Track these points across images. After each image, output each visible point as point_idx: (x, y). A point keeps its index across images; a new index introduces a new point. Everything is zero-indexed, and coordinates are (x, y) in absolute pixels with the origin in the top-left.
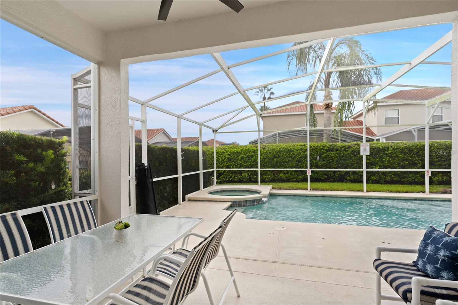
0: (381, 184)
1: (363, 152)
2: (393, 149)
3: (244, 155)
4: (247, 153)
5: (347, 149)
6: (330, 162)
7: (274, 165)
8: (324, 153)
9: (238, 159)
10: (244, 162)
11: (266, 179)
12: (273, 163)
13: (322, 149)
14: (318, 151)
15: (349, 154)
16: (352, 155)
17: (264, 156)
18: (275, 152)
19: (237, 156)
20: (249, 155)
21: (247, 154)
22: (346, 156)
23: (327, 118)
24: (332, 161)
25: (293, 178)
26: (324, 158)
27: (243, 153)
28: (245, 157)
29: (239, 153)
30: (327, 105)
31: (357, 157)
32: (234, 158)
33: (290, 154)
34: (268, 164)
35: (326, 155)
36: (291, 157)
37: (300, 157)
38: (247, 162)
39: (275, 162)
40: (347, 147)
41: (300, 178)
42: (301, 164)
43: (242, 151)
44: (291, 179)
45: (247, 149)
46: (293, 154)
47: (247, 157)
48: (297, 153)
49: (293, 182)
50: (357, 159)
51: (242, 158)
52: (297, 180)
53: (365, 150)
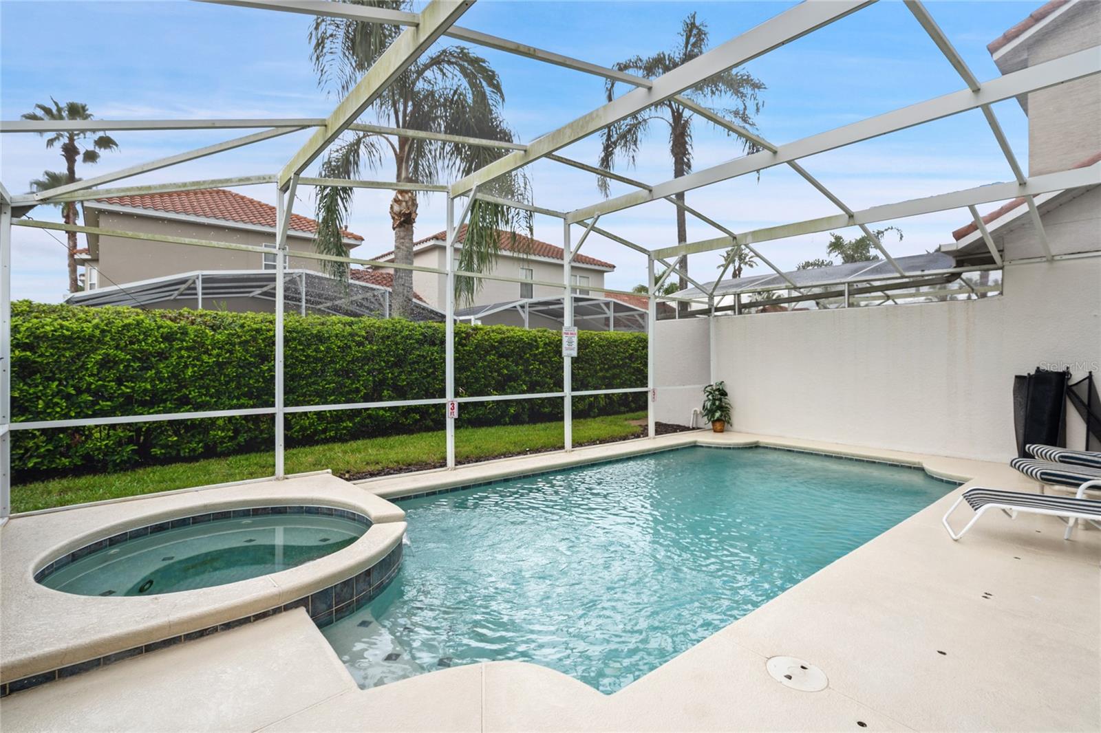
1: (567, 349)
3: (117, 347)
4: (132, 343)
5: (464, 341)
6: (428, 376)
7: (257, 388)
8: (414, 348)
9: (82, 367)
10: (119, 382)
11: (222, 443)
12: (257, 381)
13: (407, 338)
14: (397, 344)
15: (470, 352)
16: (475, 357)
17: (218, 355)
18: (264, 340)
19: (79, 355)
20: (142, 351)
21: (136, 347)
22: (462, 359)
23: (405, 253)
24: (433, 373)
25: (324, 431)
26: (414, 363)
27: (112, 339)
28: (122, 361)
29: (91, 338)
30: (405, 214)
31: (485, 361)
32: (56, 361)
33: (317, 350)
34: (233, 385)
35: (419, 355)
36: (321, 360)
37: (349, 359)
38: (132, 379)
39: (263, 377)
40: (464, 335)
41: (345, 428)
42: (352, 384)
43: (103, 331)
44: (316, 432)
45: (130, 324)
46: (328, 349)
47: (135, 358)
48: (339, 347)
49: (326, 441)
50: (484, 367)
51: (106, 363)
52: (336, 433)
53: (570, 343)
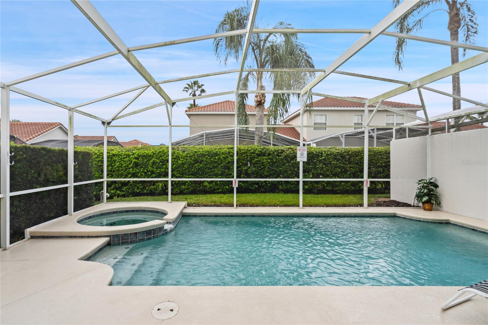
0: (314, 193)
1: (300, 158)
2: (327, 155)
3: (157, 158)
4: (161, 157)
5: (280, 154)
6: (262, 169)
7: (195, 172)
8: (255, 158)
9: (149, 164)
10: (157, 168)
11: (185, 190)
12: (195, 170)
13: (253, 153)
14: (248, 156)
15: (282, 159)
16: (285, 161)
17: (183, 161)
18: (197, 155)
19: (148, 161)
20: (163, 159)
21: (161, 158)
22: (278, 162)
23: (259, 117)
24: (263, 168)
25: (218, 189)
26: (255, 164)
27: (156, 156)
28: (158, 162)
29: (150, 156)
30: (259, 101)
31: (290, 163)
32: (143, 162)
33: (215, 159)
34: (187, 171)
35: (257, 161)
36: (216, 162)
37: (227, 162)
38: (160, 168)
40: (280, 151)
41: (226, 188)
42: (229, 171)
43: (154, 153)
44: (215, 189)
45: (161, 151)
46: (219, 159)
47: (161, 162)
48: (223, 157)
49: (218, 193)
50: (290, 166)
51: (154, 163)
52: (223, 190)
53: (302, 154)
